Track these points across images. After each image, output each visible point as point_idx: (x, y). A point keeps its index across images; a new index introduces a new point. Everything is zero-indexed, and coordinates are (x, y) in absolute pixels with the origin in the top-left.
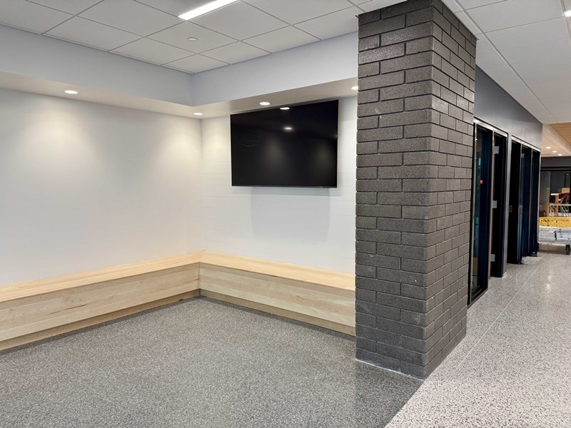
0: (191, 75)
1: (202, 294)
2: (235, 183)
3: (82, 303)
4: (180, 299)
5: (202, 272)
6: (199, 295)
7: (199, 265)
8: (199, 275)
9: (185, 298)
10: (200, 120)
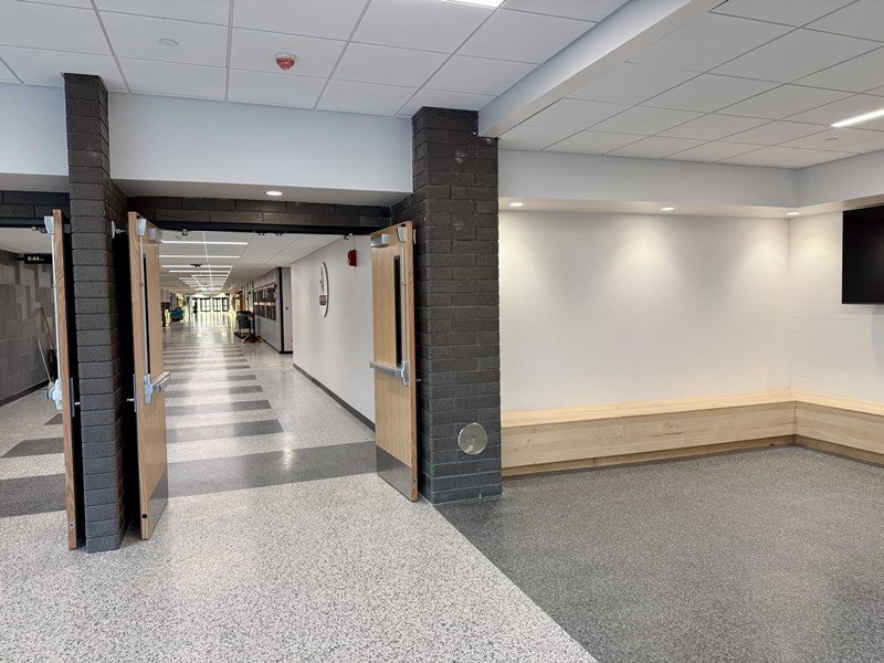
0: (797, 171)
1: (797, 441)
2: (845, 301)
3: (679, 430)
4: (771, 443)
5: (800, 414)
6: (794, 441)
7: (796, 405)
8: (795, 418)
9: (776, 443)
10: (789, 220)
